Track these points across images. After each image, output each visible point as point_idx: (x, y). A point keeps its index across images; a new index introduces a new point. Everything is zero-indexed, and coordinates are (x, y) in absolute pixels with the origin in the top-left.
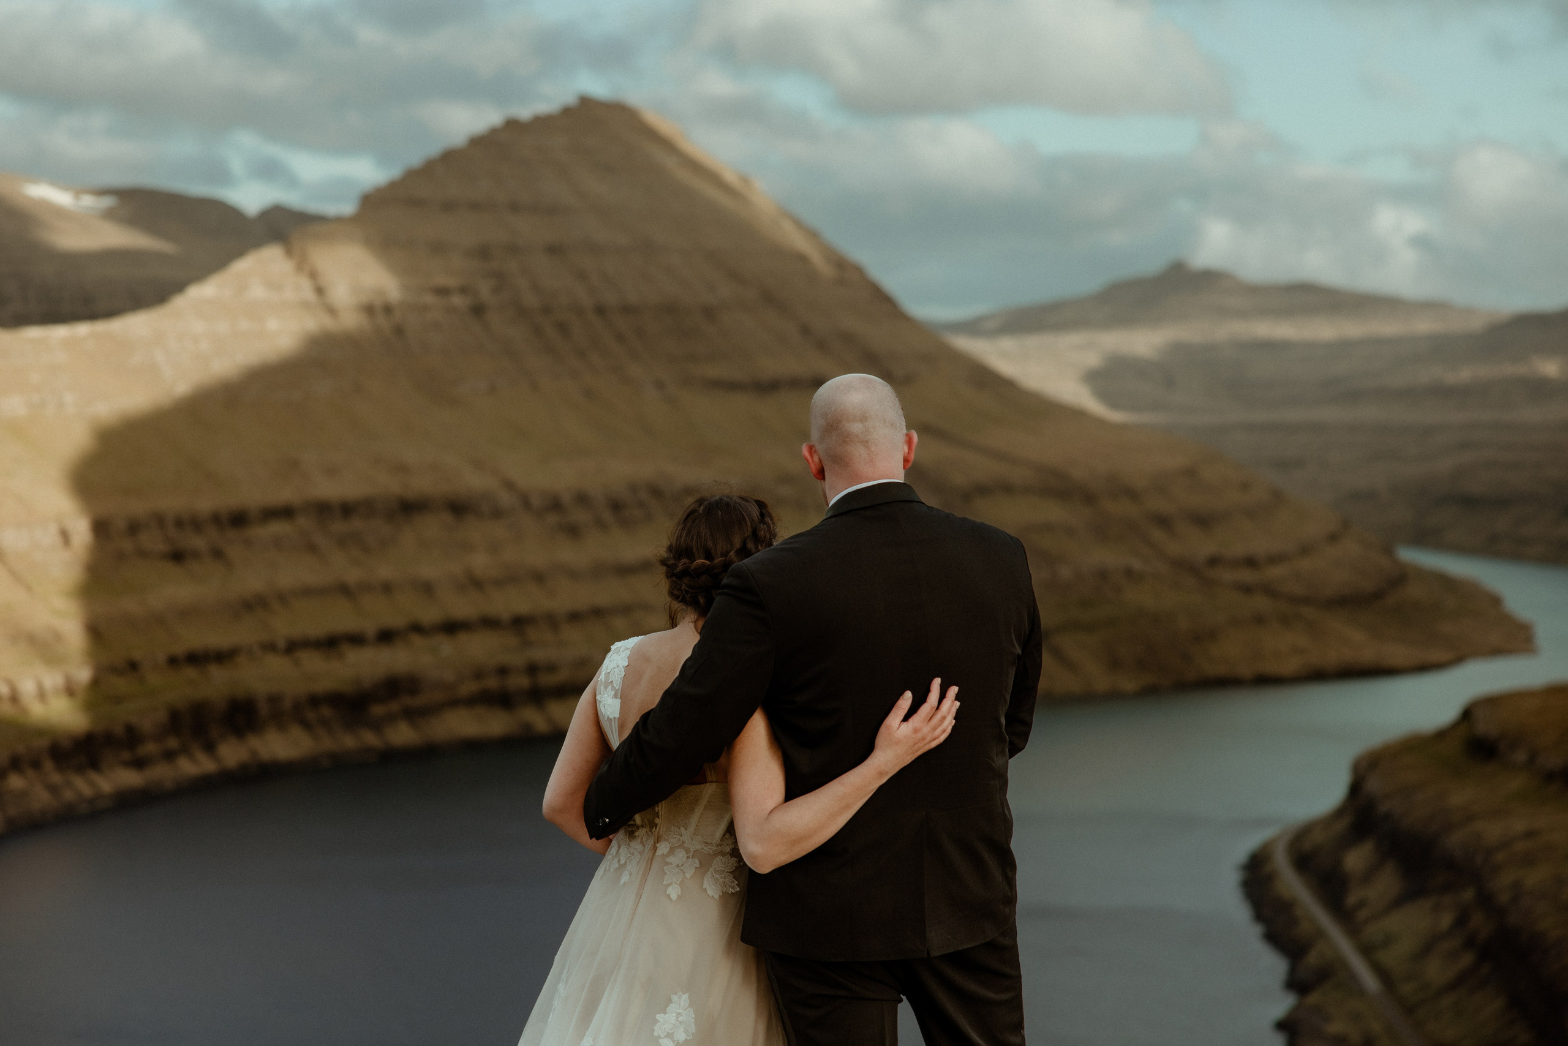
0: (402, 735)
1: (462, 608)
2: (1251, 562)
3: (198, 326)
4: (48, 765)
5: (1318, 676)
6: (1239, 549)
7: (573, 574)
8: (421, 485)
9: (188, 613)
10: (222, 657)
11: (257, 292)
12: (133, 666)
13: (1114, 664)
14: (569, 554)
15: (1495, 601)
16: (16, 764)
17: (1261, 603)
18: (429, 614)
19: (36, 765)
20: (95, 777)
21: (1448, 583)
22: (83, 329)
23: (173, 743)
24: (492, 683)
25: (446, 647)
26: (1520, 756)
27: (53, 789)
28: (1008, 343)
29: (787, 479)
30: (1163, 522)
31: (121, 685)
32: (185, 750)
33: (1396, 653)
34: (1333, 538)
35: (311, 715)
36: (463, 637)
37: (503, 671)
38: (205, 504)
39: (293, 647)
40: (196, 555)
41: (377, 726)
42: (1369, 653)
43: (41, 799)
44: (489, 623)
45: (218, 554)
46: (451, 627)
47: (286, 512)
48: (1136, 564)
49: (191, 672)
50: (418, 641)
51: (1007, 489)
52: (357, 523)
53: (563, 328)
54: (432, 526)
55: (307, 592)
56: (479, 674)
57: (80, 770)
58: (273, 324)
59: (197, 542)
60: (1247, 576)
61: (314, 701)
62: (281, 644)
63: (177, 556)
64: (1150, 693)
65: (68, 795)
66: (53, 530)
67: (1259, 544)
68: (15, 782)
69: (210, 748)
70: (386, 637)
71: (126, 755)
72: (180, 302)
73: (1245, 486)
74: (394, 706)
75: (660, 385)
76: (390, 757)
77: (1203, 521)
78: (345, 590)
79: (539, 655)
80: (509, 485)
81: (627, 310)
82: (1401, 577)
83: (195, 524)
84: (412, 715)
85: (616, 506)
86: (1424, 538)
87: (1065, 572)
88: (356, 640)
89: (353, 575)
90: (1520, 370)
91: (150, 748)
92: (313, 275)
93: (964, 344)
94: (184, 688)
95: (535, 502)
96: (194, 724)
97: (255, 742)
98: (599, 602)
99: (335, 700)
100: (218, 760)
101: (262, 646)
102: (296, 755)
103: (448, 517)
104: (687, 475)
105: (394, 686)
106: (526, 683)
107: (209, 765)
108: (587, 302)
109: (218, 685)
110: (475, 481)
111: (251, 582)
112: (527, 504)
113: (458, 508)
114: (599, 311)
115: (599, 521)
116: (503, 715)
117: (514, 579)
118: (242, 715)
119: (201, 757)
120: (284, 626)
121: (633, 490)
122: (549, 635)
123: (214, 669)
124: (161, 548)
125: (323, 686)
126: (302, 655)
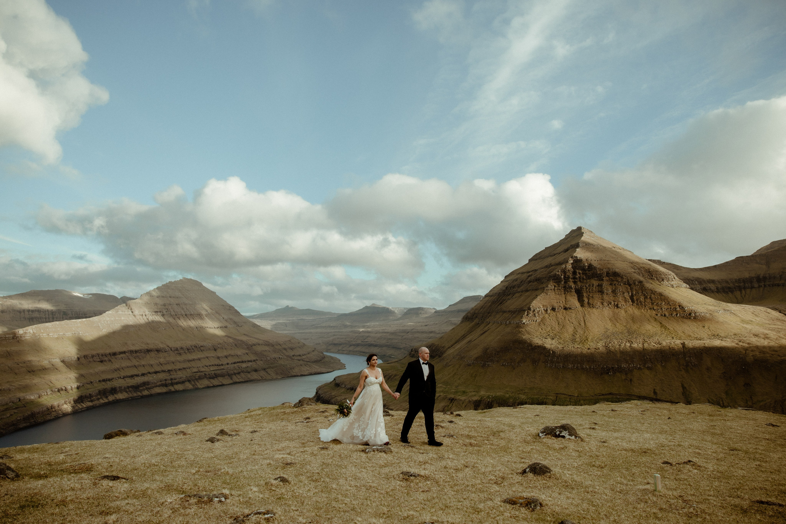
0: (146, 393)
1: (158, 369)
2: (300, 355)
3: (108, 319)
5: (311, 374)
6: (298, 354)
7: (180, 362)
8: (151, 347)
9: (103, 372)
10: (109, 380)
11: (120, 313)
12: (91, 382)
13: (277, 374)
14: (179, 358)
15: (340, 361)
17: (301, 362)
18: (152, 370)
20: (83, 404)
21: (332, 358)
22: (84, 320)
23: (99, 397)
24: (164, 382)
25: (155, 376)
26: (343, 386)
27: (74, 407)
28: (260, 320)
29: (219, 344)
30: (285, 349)
31: (89, 386)
32: (101, 398)
33: (324, 370)
34: (313, 351)
35: (127, 390)
36: (158, 374)
37: (166, 380)
38: (108, 352)
39: (124, 377)
40: (105, 361)
41: (141, 391)
42: (319, 370)
44: (163, 371)
45: (110, 361)
46: (156, 372)
47: (124, 352)
48: (281, 356)
49: (103, 383)
50: (149, 375)
51: (259, 344)
52: (138, 354)
54: (153, 354)
55: (128, 367)
56: (161, 381)
57: (79, 403)
59: (106, 359)
60: (299, 358)
61: (128, 387)
62: (122, 377)
63: (102, 362)
64: (283, 378)
65: (77, 408)
67: (301, 352)
69: (107, 397)
70: (143, 375)
71: (89, 400)
72: (104, 314)
73: (299, 343)
74: (144, 388)
76: (143, 397)
77: (292, 349)
78: (135, 366)
79: (173, 377)
80: (168, 346)
81: (191, 315)
82: (324, 357)
84: (148, 389)
85: (188, 349)
86: (327, 352)
87: (269, 358)
88: (137, 376)
89: (137, 364)
90: (343, 323)
91: (94, 398)
92: (131, 309)
93: (251, 320)
94: (102, 386)
95: (173, 349)
96: (104, 393)
97: (116, 396)
98: (185, 367)
99: (132, 387)
100: (108, 400)
101: (118, 378)
102: (124, 398)
103: (156, 352)
104: (202, 344)
105: (144, 384)
106: (170, 382)
107: (107, 401)
108: (184, 313)
109: (109, 385)
110: (161, 346)
111: (116, 365)
112: (171, 350)
113: (158, 351)
114: (186, 315)
115: (185, 352)
116: (166, 388)
117: (168, 363)
118: (114, 391)
119: (105, 399)
120: (123, 374)
121: (191, 346)
122: (175, 373)
123: (108, 382)
124: (99, 360)
125: (129, 385)
126: (126, 379)
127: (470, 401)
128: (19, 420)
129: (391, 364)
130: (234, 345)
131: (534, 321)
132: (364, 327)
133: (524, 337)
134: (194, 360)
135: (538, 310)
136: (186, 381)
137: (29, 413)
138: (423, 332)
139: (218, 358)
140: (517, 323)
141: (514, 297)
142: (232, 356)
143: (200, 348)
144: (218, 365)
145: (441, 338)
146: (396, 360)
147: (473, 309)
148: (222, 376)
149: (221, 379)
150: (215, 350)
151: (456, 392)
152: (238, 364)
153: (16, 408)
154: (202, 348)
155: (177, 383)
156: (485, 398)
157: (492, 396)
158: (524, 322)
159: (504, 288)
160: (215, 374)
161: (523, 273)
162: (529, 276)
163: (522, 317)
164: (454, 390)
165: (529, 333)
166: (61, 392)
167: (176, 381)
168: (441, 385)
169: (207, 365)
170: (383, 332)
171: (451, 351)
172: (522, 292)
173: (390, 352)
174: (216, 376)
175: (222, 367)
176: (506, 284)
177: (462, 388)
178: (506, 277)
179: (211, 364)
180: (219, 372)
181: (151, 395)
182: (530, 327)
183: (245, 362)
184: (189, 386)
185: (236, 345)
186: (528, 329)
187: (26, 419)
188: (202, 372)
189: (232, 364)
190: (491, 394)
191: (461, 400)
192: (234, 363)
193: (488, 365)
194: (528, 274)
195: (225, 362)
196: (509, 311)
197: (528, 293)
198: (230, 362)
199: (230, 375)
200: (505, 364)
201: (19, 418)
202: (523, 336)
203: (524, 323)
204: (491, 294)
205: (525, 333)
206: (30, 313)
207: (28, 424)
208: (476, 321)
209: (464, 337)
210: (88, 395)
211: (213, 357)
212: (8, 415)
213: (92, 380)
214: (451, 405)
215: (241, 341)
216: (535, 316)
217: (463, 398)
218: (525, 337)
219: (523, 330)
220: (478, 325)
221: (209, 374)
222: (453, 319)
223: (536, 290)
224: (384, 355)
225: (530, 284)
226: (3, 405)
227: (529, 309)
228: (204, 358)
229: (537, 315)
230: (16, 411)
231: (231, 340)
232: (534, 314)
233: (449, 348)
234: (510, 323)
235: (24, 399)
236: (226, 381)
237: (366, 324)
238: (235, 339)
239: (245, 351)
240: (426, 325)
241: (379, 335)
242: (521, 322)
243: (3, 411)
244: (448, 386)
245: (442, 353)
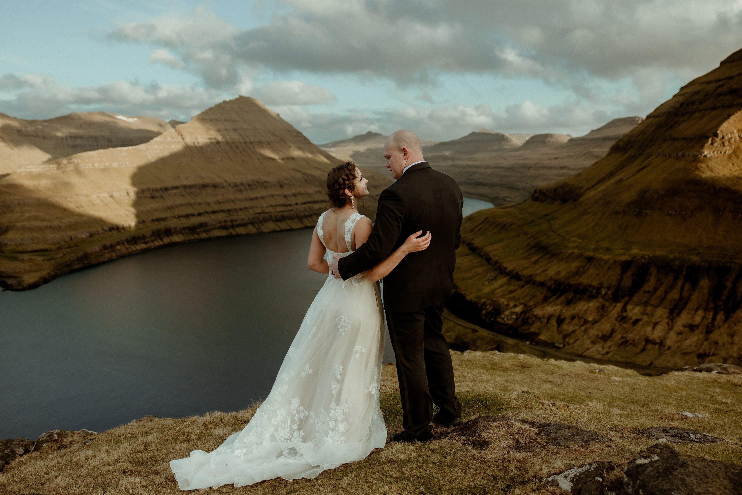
0: (204, 236)
1: (216, 208)
3: (156, 147)
4: (126, 244)
7: (240, 200)
8: (207, 181)
9: (156, 210)
10: (163, 219)
11: (169, 139)
12: (144, 222)
14: (239, 196)
16: (118, 243)
18: (209, 209)
19: (123, 244)
20: (136, 246)
22: (130, 148)
23: (153, 238)
24: (223, 224)
25: (213, 216)
27: (126, 248)
28: (333, 149)
29: (286, 179)
31: (141, 226)
32: (156, 240)
35: (183, 232)
36: (216, 214)
37: (225, 221)
38: (159, 186)
39: (179, 217)
40: (157, 197)
41: (198, 234)
43: (124, 251)
44: (222, 211)
45: (162, 197)
46: (214, 212)
47: (177, 188)
49: (157, 223)
50: (206, 215)
52: (192, 190)
53: (237, 147)
54: (209, 190)
55: (182, 205)
56: (220, 223)
57: (133, 244)
58: (173, 146)
59: (157, 194)
61: (184, 228)
62: (176, 217)
63: (153, 198)
65: (130, 250)
66: (125, 192)
68: (118, 247)
69: (161, 239)
70: (200, 214)
71: (143, 241)
72: (152, 142)
73: (384, 179)
74: (202, 230)
75: (258, 159)
76: (201, 240)
78: (190, 204)
79: (233, 218)
80: (226, 181)
81: (251, 143)
83: (157, 190)
84: (206, 231)
85: (249, 185)
88: (193, 215)
89: (192, 201)
90: (441, 154)
91: (148, 239)
92: (181, 135)
93: (324, 149)
94: (155, 226)
95: (232, 185)
96: (158, 234)
97: (171, 238)
98: (247, 206)
99: (189, 228)
100: (163, 242)
101: (172, 217)
102: (180, 240)
103: (213, 188)
104: (264, 178)
105: (202, 225)
106: (230, 224)
107: (161, 243)
108: (242, 141)
109: (162, 225)
110: (218, 180)
111: (169, 203)
112: (230, 185)
113: (215, 186)
114: (245, 143)
115: (246, 189)
116: (226, 231)
117: (227, 201)
118: (168, 232)
119: (159, 241)
120: (177, 212)
121: (253, 181)
122: (235, 214)
123: (162, 222)
124: (149, 196)
125: (186, 225)
126: (181, 219)
127: (615, 262)
128: (72, 261)
129: (507, 210)
130: (303, 180)
131: (721, 153)
132: (470, 159)
133: (704, 176)
134: (256, 198)
135: (730, 136)
136: (248, 224)
137: (83, 254)
138: (551, 168)
139: (285, 196)
140: (694, 156)
141: (693, 117)
142: (302, 194)
143: (263, 185)
144: (285, 205)
145: (578, 175)
146: (513, 204)
147: (627, 135)
148: (291, 218)
149: (289, 222)
150: (281, 187)
151: (596, 249)
152: (310, 205)
153: (68, 248)
154: (266, 184)
155: (239, 226)
156: (638, 258)
157: (649, 256)
158: (706, 153)
159: (678, 106)
160: (282, 216)
161: (709, 83)
162: (719, 87)
163: (702, 147)
164: (593, 247)
165: (711, 170)
166: (114, 231)
167: (237, 223)
168: (575, 239)
169: (272, 204)
170: (495, 167)
171: (591, 194)
172: (706, 110)
173: (504, 193)
174: (283, 219)
175: (290, 208)
176: (681, 99)
177: (605, 244)
178: (682, 89)
179: (277, 203)
180: (287, 214)
181: (210, 239)
182: (715, 160)
183: (318, 202)
184: (252, 229)
185: (306, 181)
186: (711, 164)
187: (79, 260)
188: (266, 213)
189: (302, 204)
190: (648, 253)
191: (603, 260)
192: (305, 203)
193: (646, 214)
194: (718, 84)
195: (293, 202)
196: (683, 139)
197: (714, 113)
198: (299, 202)
199: (300, 219)
200: (672, 213)
201: (72, 259)
202: (702, 174)
203: (705, 156)
204: (657, 113)
205: (706, 170)
206: (73, 139)
207: (82, 265)
208: (631, 152)
209: (611, 174)
210: (141, 235)
211: (279, 195)
212: (61, 255)
213: (144, 219)
214: (588, 265)
215: (313, 176)
216: (724, 146)
217: (606, 257)
218: (706, 174)
219: (704, 165)
220: (633, 158)
221: (275, 216)
222: (595, 150)
223: (730, 106)
224: (497, 197)
225: (720, 98)
226: (55, 244)
227: (716, 135)
228: (268, 196)
229: (727, 144)
230: (68, 250)
231: (300, 175)
232: (723, 143)
233: (589, 189)
234: (683, 155)
235: (76, 237)
236: (296, 225)
237: (472, 156)
238: (304, 173)
239: (317, 189)
240: (556, 158)
241: (489, 171)
242: (701, 154)
243: (56, 250)
244: (586, 241)
245: (579, 196)
